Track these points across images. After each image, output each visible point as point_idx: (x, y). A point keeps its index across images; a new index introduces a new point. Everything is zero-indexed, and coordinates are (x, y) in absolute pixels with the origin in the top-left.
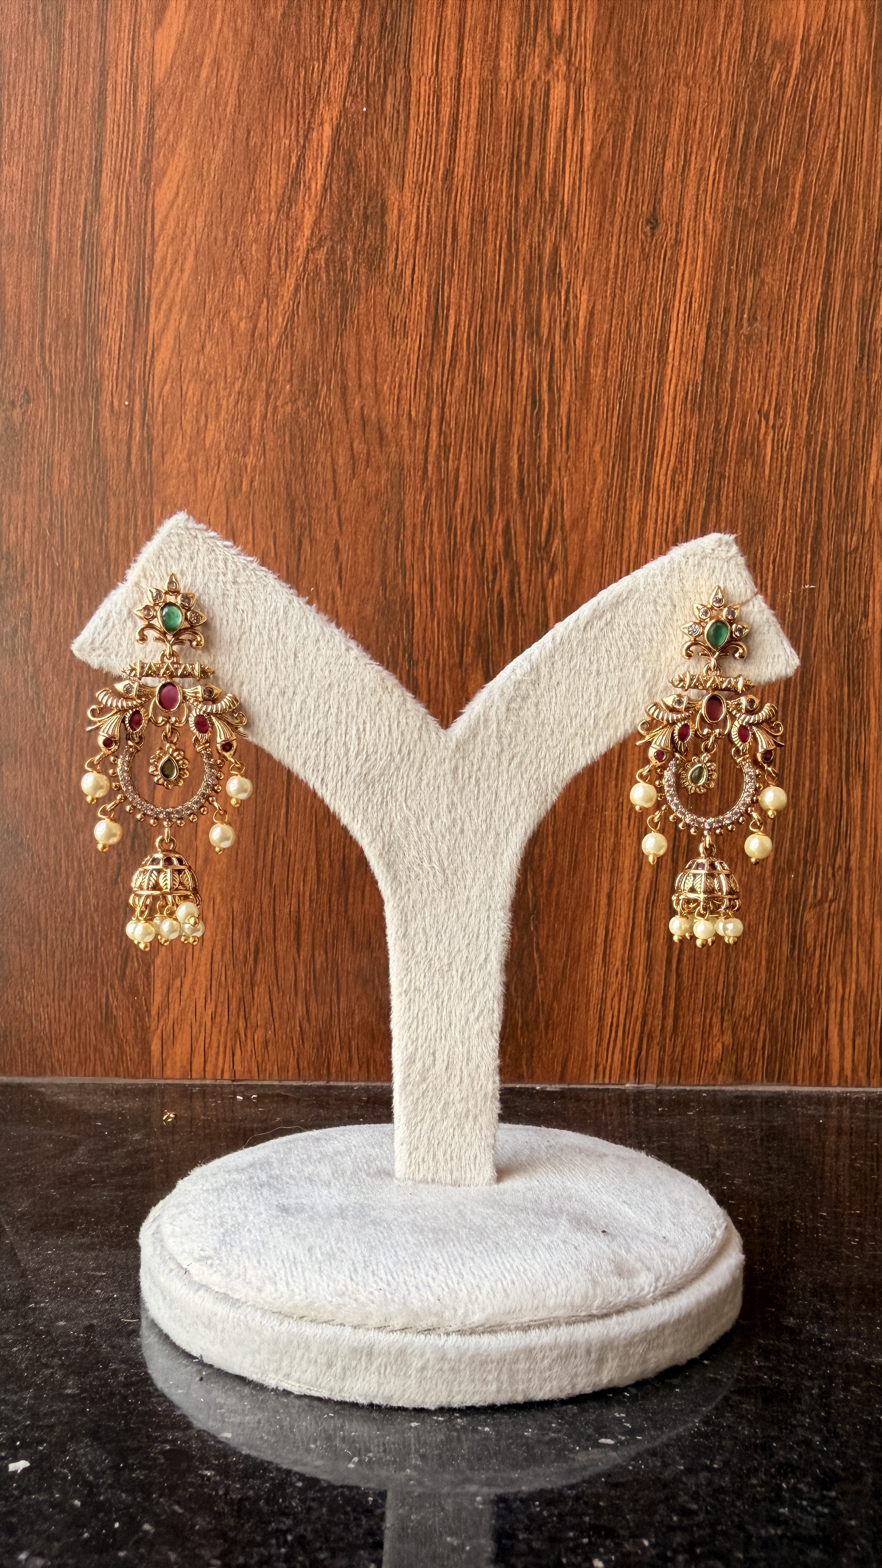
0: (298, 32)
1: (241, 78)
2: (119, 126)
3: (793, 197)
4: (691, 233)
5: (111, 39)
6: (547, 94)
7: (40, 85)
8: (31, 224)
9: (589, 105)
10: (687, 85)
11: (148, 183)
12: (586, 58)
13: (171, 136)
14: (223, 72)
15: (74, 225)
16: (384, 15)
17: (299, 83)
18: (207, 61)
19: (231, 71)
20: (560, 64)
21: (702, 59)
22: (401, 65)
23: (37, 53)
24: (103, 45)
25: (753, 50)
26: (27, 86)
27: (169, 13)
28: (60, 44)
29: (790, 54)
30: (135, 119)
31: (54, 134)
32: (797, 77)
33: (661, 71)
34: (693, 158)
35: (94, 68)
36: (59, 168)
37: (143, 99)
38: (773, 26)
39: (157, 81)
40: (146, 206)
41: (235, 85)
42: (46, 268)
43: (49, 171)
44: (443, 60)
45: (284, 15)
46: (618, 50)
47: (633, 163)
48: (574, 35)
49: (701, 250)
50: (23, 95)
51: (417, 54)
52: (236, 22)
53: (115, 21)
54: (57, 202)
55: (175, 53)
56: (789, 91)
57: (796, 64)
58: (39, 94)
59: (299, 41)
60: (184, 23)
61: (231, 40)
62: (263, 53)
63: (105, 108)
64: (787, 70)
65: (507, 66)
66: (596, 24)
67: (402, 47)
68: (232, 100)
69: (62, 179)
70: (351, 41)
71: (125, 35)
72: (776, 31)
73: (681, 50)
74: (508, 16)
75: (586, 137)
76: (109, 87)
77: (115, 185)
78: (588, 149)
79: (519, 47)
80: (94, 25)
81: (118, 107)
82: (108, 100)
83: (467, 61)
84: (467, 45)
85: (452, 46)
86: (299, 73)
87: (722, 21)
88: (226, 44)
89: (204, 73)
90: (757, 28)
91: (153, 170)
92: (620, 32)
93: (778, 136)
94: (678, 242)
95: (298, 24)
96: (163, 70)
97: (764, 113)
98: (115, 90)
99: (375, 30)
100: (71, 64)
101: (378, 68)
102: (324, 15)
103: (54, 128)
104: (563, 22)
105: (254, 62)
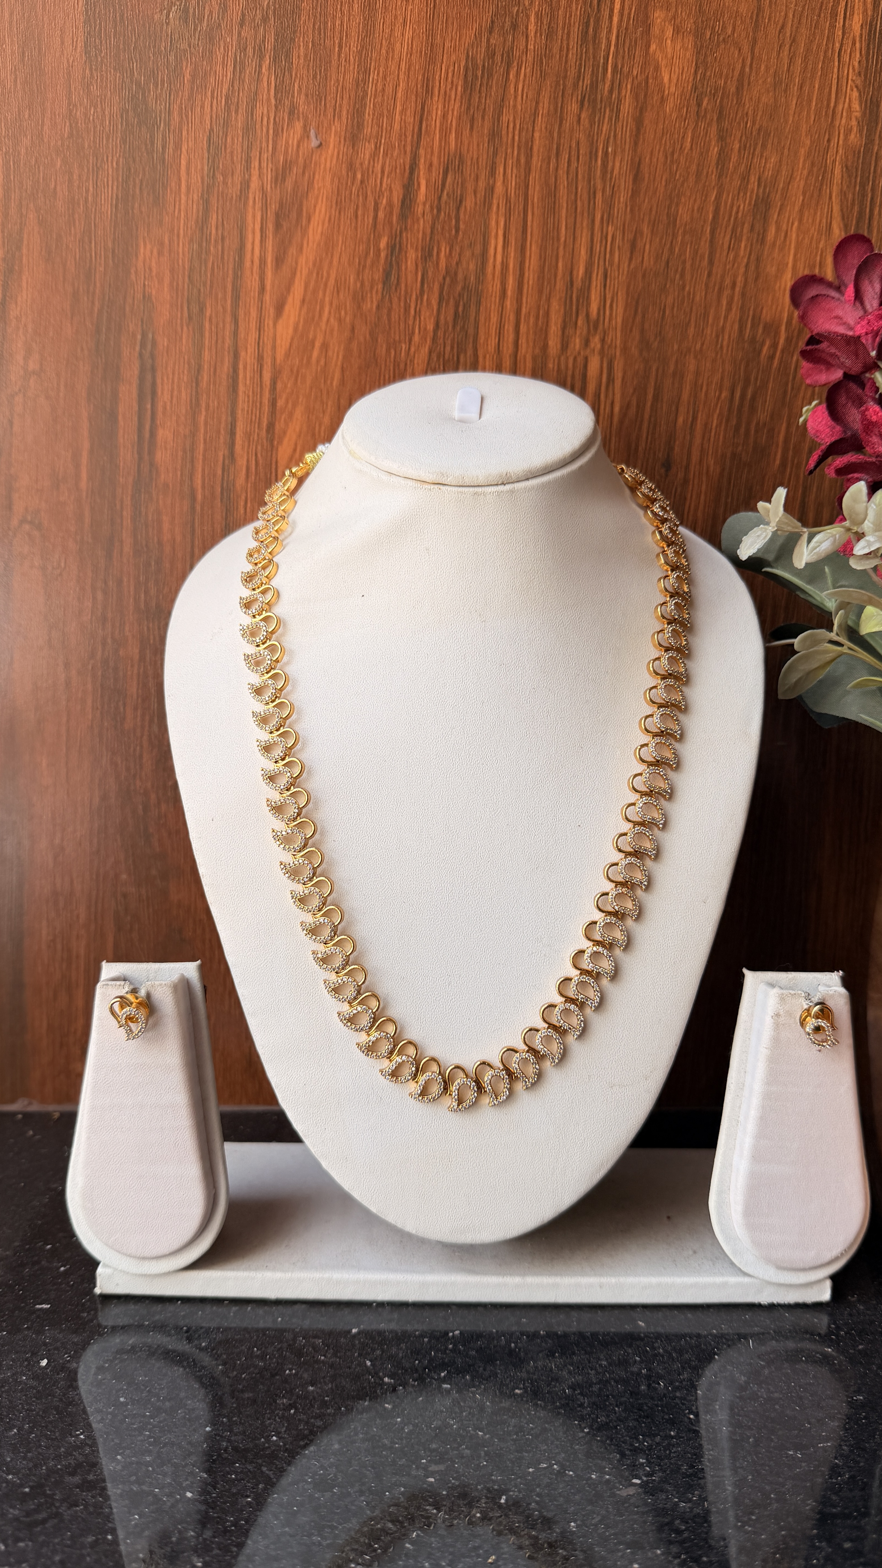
0: (389, 320)
1: (344, 357)
2: (248, 397)
3: (777, 446)
4: (697, 473)
5: (241, 329)
6: (585, 366)
7: (186, 366)
8: (182, 475)
9: (618, 375)
10: (695, 357)
11: (272, 441)
12: (616, 337)
13: (290, 405)
14: (330, 353)
15: (215, 475)
16: (457, 306)
17: (390, 361)
18: (318, 344)
19: (336, 353)
20: (596, 342)
21: (708, 338)
22: (471, 345)
23: (184, 341)
24: (236, 333)
25: (748, 331)
26: (177, 367)
27: (287, 308)
28: (202, 335)
29: (777, 333)
30: (261, 392)
31: (198, 404)
32: (783, 351)
33: (676, 347)
34: (700, 415)
35: (229, 352)
36: (202, 431)
37: (267, 376)
38: (764, 311)
39: (278, 361)
40: (271, 460)
41: (339, 363)
42: (193, 508)
43: (193, 434)
44: (503, 340)
45: (378, 307)
46: (642, 331)
47: (652, 419)
48: (607, 320)
49: (704, 487)
50: (173, 374)
51: (483, 337)
52: (340, 314)
53: (245, 314)
54: (201, 457)
55: (292, 339)
56: (776, 362)
57: (782, 341)
58: (186, 372)
59: (390, 328)
60: (299, 315)
61: (336, 328)
62: (362, 339)
63: (238, 384)
64: (774, 345)
65: (554, 344)
66: (625, 310)
67: (471, 331)
68: (337, 375)
69: (205, 440)
70: (430, 327)
71: (253, 325)
72: (767, 315)
73: (691, 331)
74: (555, 305)
75: (616, 400)
76: (241, 366)
77: (246, 444)
78: (617, 409)
79: (564, 329)
80: (228, 319)
81: (248, 382)
82: (241, 376)
83: (523, 341)
84: (523, 328)
85: (511, 329)
86: (390, 353)
87: (724, 308)
88: (332, 331)
89: (315, 353)
90: (751, 313)
91: (277, 431)
92: (643, 316)
93: (766, 397)
94: (686, 481)
95: (389, 315)
96: (283, 352)
97: (756, 379)
98: (245, 368)
99: (450, 319)
100: (210, 349)
101: (452, 348)
102: (410, 306)
103: (197, 400)
104: (599, 310)
105: (354, 346)
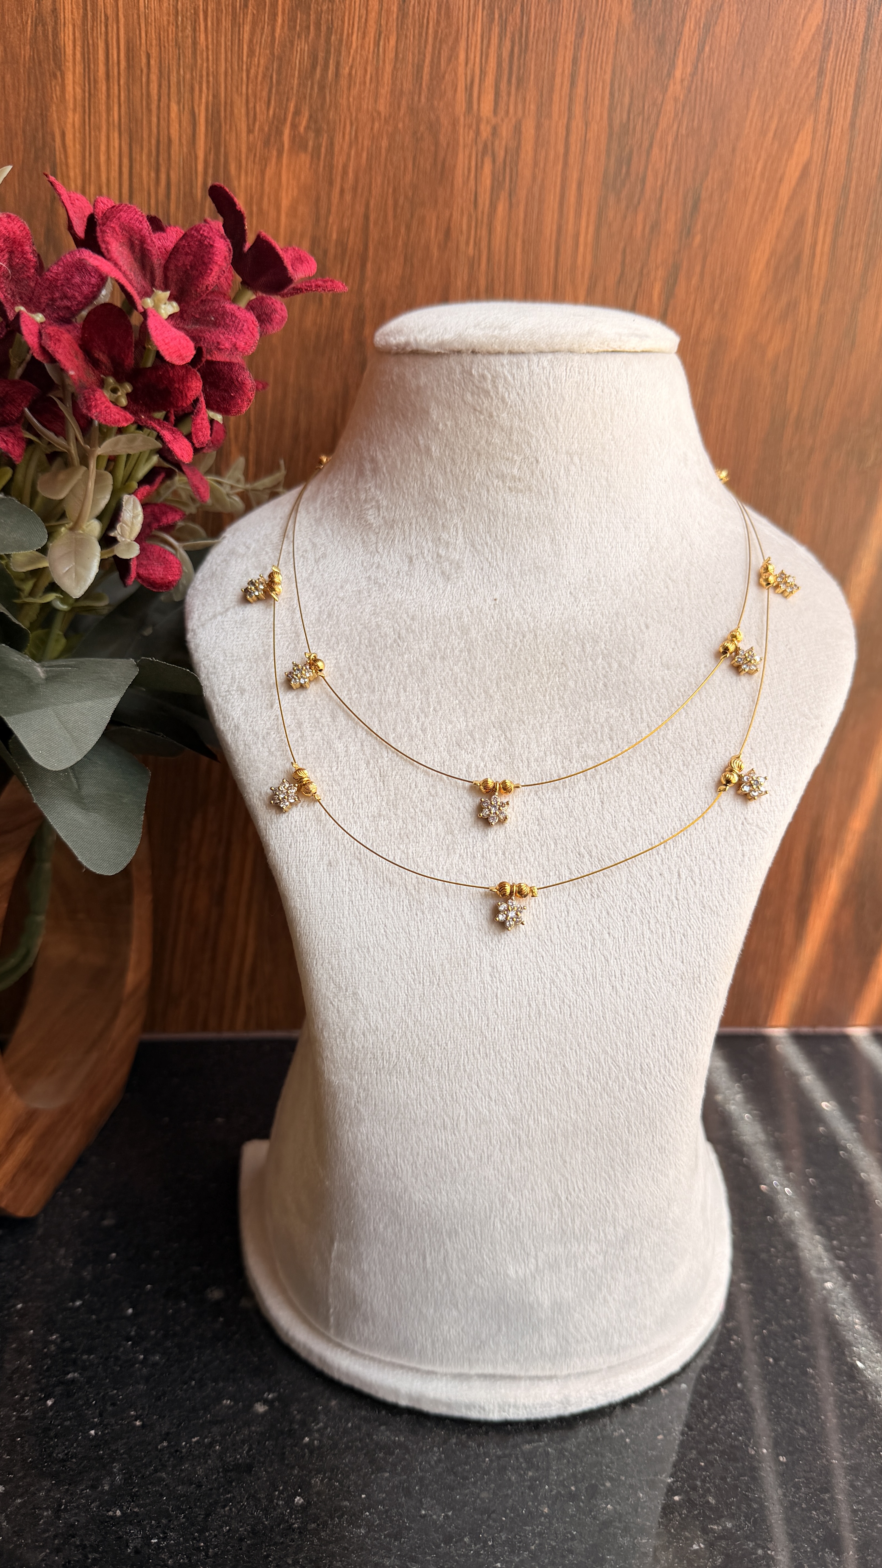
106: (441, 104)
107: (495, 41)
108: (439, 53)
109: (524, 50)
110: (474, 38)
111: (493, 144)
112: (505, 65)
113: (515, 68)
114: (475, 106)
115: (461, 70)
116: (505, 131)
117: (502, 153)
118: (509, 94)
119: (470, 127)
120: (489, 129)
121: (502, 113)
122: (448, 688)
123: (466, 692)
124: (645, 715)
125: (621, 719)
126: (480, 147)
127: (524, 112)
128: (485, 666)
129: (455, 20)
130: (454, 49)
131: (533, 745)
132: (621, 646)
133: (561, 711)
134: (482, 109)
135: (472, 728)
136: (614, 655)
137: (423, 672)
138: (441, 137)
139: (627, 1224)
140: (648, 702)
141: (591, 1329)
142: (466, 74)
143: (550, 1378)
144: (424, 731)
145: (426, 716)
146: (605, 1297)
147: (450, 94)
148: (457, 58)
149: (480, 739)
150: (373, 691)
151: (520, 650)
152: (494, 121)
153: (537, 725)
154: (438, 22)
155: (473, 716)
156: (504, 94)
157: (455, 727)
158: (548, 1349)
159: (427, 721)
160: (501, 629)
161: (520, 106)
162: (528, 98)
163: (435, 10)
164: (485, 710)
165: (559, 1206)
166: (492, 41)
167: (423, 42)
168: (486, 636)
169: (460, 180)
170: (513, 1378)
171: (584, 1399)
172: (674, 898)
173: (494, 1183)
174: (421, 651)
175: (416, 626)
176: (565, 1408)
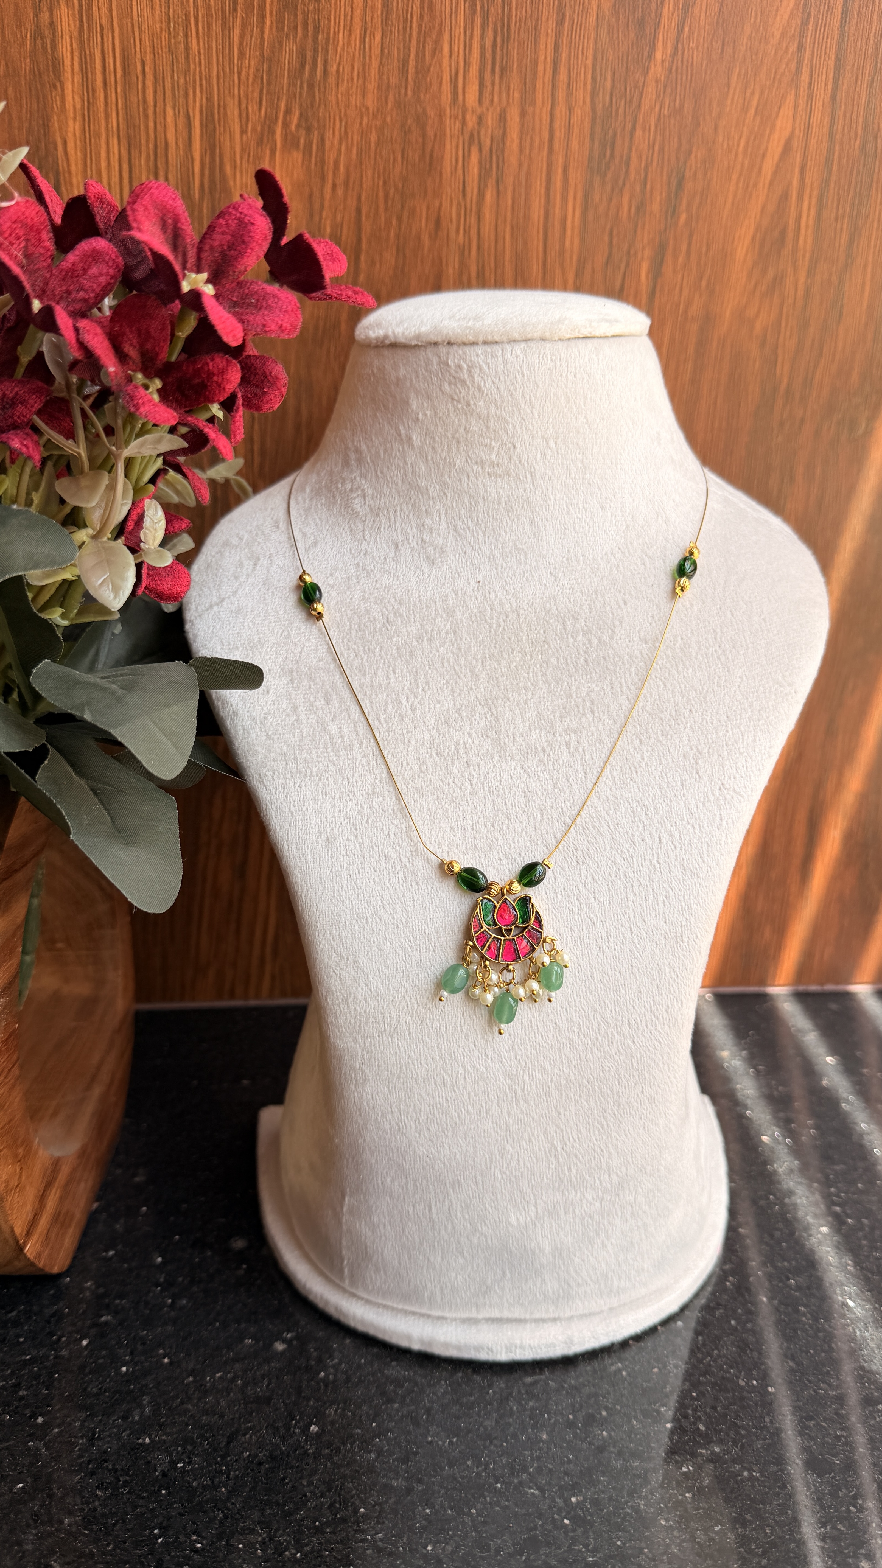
106: (428, 96)
107: (477, 32)
108: (424, 46)
109: (507, 40)
110: (457, 30)
111: (479, 133)
112: (489, 56)
113: (498, 58)
114: (461, 97)
115: (446, 62)
116: (491, 120)
117: (488, 142)
118: (493, 83)
119: (456, 118)
120: (475, 118)
121: (486, 102)
122: (436, 669)
123: (453, 672)
124: (624, 689)
125: (602, 693)
126: (467, 137)
127: (508, 101)
128: (470, 647)
129: (438, 14)
130: (438, 42)
131: (518, 721)
132: (601, 622)
133: (544, 687)
134: (467, 100)
135: (459, 707)
136: (594, 632)
137: (411, 654)
138: (428, 129)
139: (621, 1172)
140: (627, 675)
141: (592, 1273)
142: (450, 66)
143: (554, 1320)
144: (413, 710)
145: (415, 697)
146: (603, 1242)
147: (435, 87)
148: (441, 50)
149: (467, 717)
150: (364, 674)
151: (504, 629)
152: (479, 111)
153: (522, 701)
154: (422, 16)
155: (460, 695)
156: (488, 83)
157: (443, 706)
158: (551, 1293)
159: (417, 701)
160: (485, 611)
161: (504, 95)
162: (512, 86)
163: (418, 4)
164: (471, 688)
165: (555, 1156)
166: (475, 33)
167: (407, 36)
168: (471, 617)
169: (449, 170)
170: (519, 1321)
171: (587, 1339)
172: (655, 862)
173: (493, 1135)
174: (408, 634)
175: (403, 610)
176: (569, 1347)
